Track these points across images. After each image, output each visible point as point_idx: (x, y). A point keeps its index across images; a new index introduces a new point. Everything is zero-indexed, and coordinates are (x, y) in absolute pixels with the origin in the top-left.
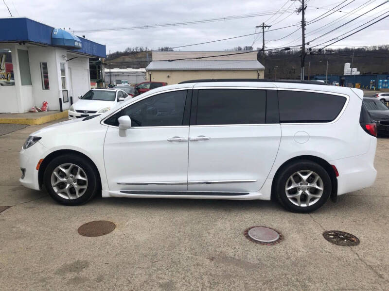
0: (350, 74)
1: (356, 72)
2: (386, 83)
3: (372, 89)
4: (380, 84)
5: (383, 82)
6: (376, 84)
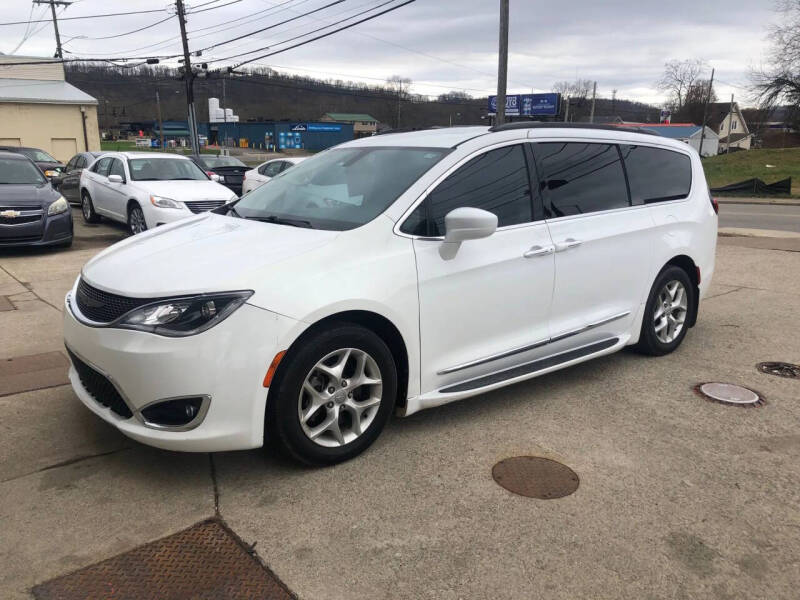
0: (223, 121)
1: (231, 116)
2: (290, 138)
3: (271, 150)
4: (282, 140)
5: (287, 137)
6: (275, 140)
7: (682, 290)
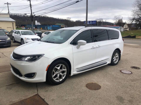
0: (38, 25)
3: (46, 30)
5: (49, 28)
7: (118, 54)
